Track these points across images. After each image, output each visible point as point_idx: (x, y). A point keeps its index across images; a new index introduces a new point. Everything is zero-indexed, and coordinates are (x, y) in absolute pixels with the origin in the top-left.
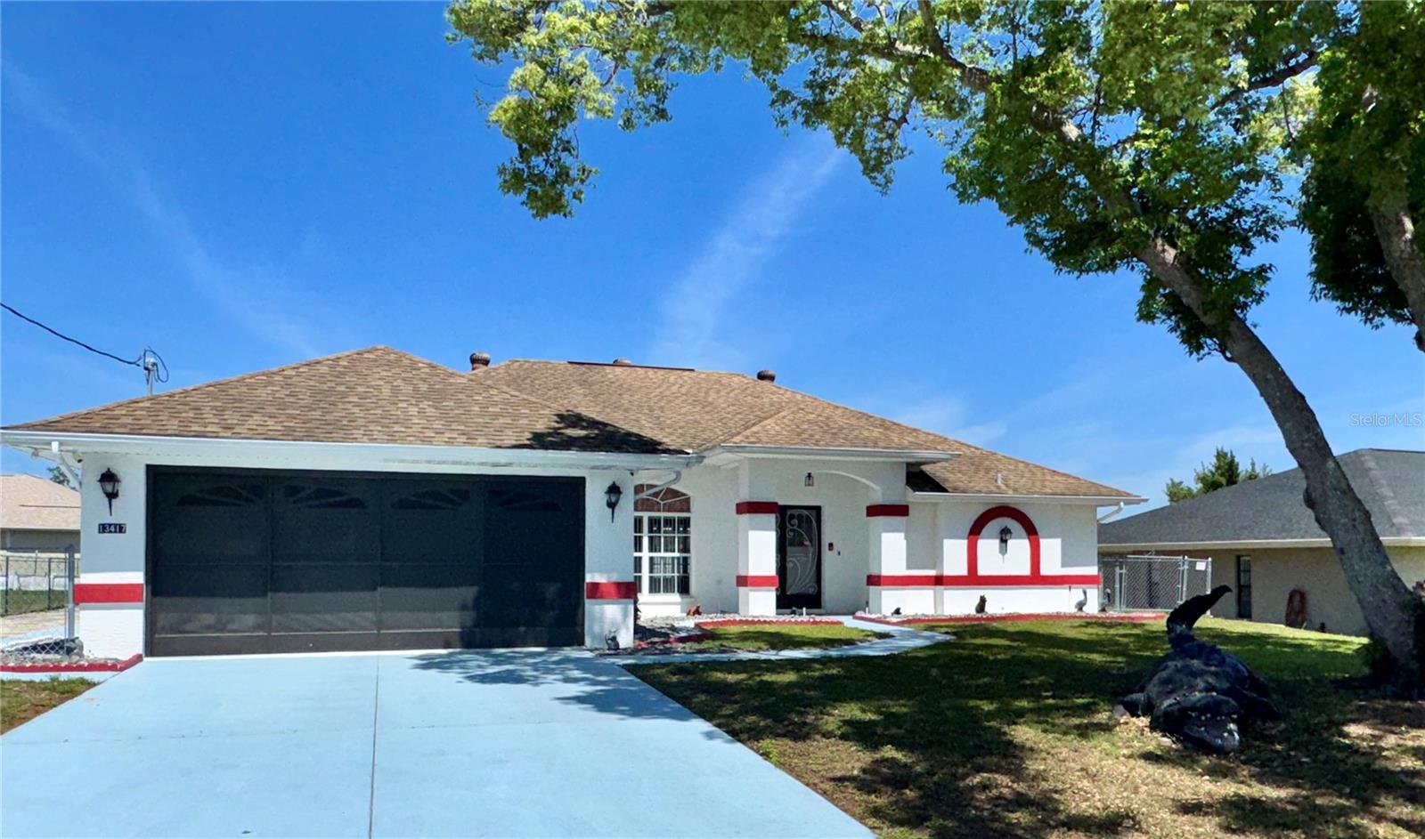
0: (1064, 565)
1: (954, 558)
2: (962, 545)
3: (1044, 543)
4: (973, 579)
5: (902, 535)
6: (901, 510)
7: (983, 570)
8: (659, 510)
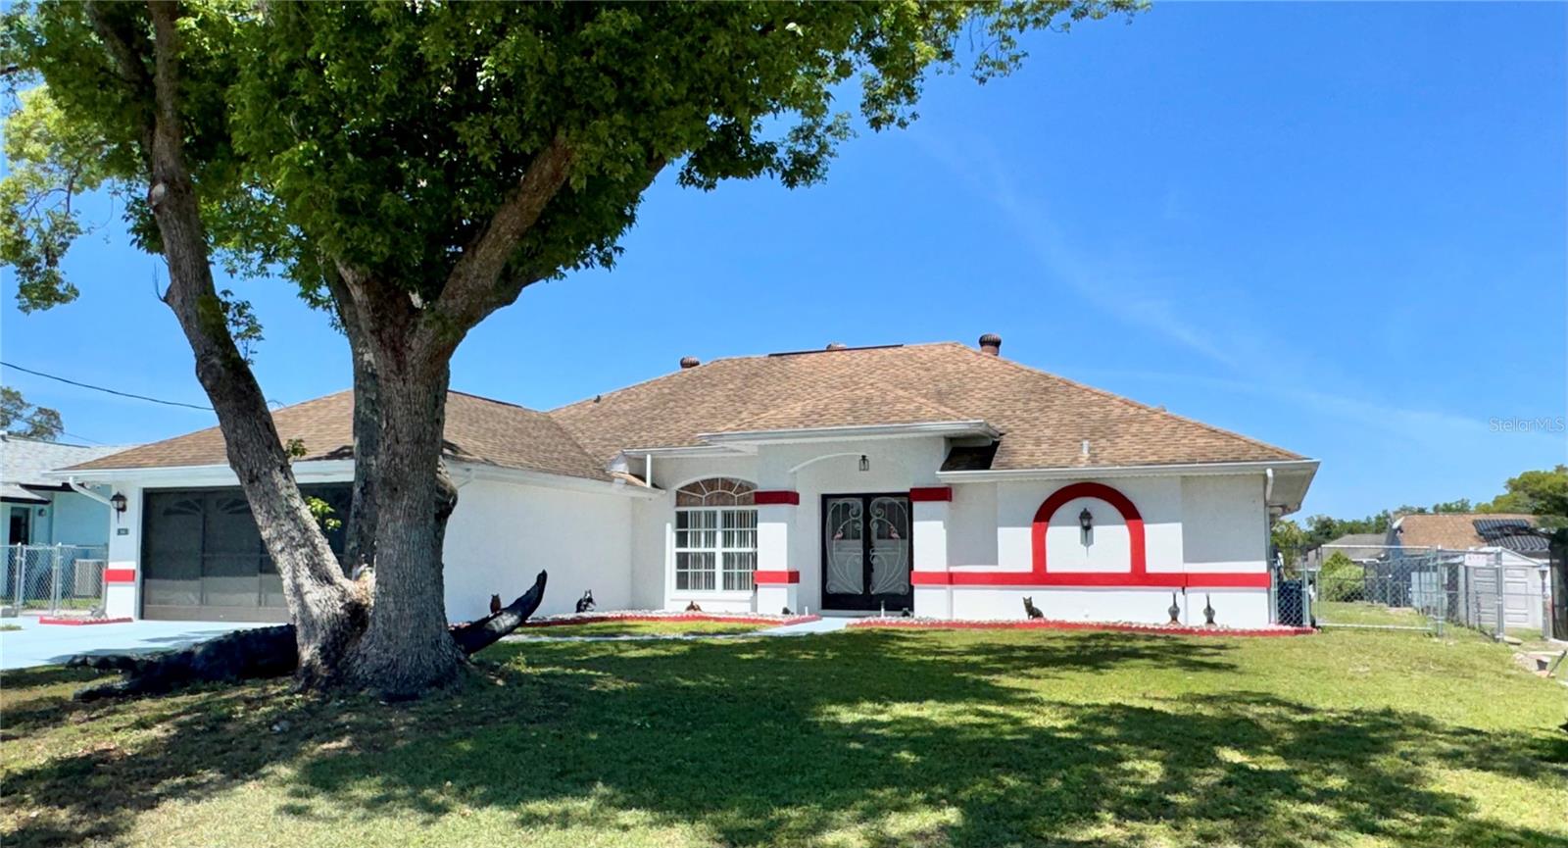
0: (1187, 559)
1: (1014, 549)
2: (1025, 534)
3: (1150, 530)
4: (1040, 577)
5: (940, 524)
6: (942, 494)
7: (1052, 567)
8: (733, 504)
